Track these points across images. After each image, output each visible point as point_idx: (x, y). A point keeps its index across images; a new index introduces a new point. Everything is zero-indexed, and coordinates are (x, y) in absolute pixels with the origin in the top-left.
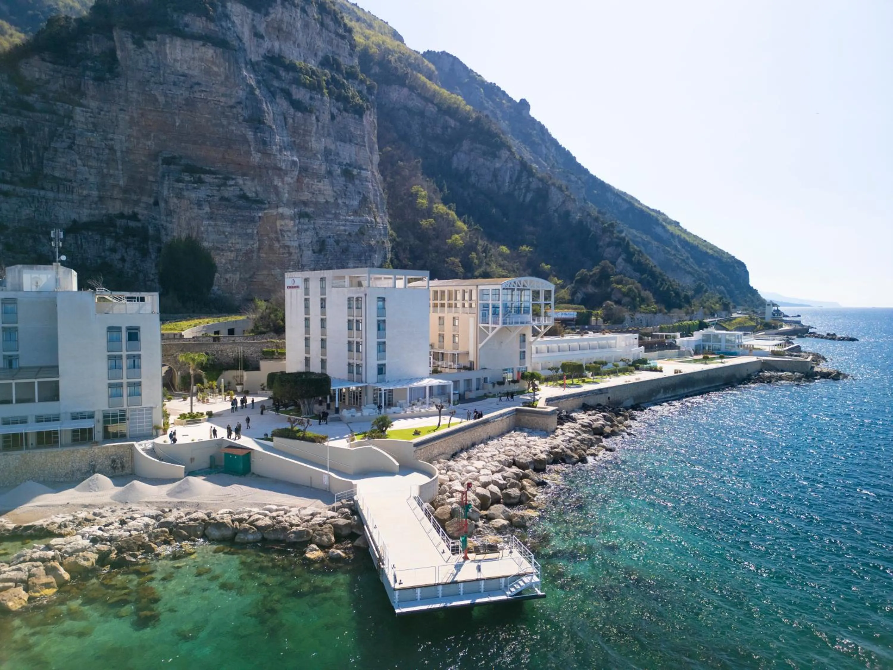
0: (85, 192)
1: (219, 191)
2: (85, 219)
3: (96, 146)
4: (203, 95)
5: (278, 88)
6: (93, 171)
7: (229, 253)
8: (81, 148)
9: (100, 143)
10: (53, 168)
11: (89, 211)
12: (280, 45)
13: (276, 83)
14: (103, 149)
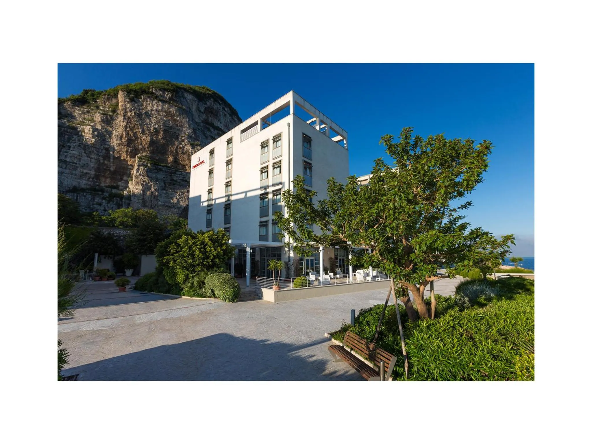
0: (85, 171)
1: (171, 176)
2: (83, 186)
3: (97, 147)
4: (166, 128)
5: (209, 135)
6: (93, 160)
7: (174, 209)
8: (87, 147)
9: (100, 146)
10: (66, 156)
11: (87, 182)
12: (211, 119)
13: (208, 133)
14: (102, 150)
